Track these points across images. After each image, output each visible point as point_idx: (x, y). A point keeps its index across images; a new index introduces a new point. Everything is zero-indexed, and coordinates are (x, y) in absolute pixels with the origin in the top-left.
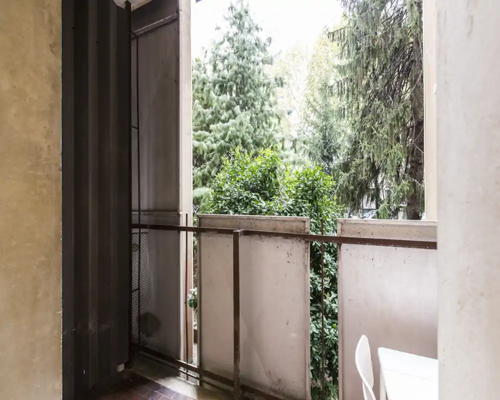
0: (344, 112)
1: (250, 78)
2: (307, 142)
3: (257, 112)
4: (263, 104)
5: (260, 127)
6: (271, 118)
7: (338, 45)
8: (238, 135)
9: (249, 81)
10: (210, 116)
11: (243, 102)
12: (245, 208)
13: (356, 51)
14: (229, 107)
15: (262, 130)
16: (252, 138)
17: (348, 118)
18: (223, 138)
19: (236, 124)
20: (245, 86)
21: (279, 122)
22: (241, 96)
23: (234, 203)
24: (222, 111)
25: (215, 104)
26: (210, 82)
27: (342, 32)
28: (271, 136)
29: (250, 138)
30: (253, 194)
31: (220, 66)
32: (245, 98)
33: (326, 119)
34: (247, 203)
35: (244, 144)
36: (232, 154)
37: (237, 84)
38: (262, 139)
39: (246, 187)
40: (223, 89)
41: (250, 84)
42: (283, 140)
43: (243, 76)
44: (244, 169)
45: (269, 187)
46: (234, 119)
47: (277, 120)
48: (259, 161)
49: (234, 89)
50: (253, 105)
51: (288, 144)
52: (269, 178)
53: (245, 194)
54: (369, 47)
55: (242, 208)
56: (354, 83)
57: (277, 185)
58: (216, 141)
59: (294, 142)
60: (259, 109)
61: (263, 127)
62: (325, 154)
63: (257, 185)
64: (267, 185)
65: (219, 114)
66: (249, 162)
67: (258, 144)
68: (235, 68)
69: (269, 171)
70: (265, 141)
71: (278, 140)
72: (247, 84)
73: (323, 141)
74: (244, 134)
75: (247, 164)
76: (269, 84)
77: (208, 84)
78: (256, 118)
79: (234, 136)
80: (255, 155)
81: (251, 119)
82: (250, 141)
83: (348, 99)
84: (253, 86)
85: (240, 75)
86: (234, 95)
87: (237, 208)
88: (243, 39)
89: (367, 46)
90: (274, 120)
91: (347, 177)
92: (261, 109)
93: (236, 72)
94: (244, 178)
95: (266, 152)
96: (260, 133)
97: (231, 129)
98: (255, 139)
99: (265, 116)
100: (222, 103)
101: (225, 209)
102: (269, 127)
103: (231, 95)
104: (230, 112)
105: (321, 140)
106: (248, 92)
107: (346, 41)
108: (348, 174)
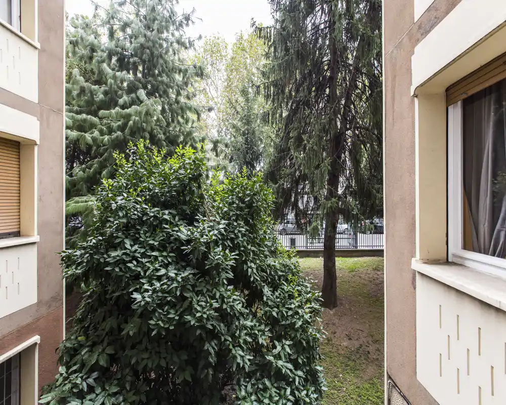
0: (268, 117)
1: (161, 56)
2: (228, 146)
3: (171, 102)
4: (178, 94)
5: (175, 122)
6: (188, 112)
7: (265, 44)
8: (145, 127)
9: (161, 61)
10: (101, 96)
11: (153, 86)
12: (152, 233)
13: (285, 52)
14: (132, 89)
15: (177, 126)
16: (164, 134)
17: (272, 123)
18: (122, 128)
19: (140, 113)
20: (155, 67)
21: (199, 119)
22: (150, 79)
23: (134, 226)
24: (120, 92)
25: (110, 81)
26: (103, 51)
27: (268, 31)
28: (189, 134)
29: (162, 132)
30: (167, 212)
31: (120, 35)
32: (154, 82)
33: (248, 123)
34: (156, 226)
35: (154, 140)
36: (132, 151)
37: (144, 62)
38: (178, 136)
39: (154, 201)
40: (123, 64)
41: (162, 66)
42: (203, 140)
43: (152, 53)
44: (151, 173)
45: (189, 200)
46: (138, 105)
47: (196, 116)
48: (174, 163)
49: (140, 68)
50: (165, 92)
51: (209, 146)
52: (190, 188)
53: (152, 211)
54: (298, 51)
55: (148, 235)
56: (279, 89)
57: (201, 197)
58: (110, 131)
59: (216, 143)
60: (174, 100)
61: (179, 122)
62: (247, 160)
63: (172, 196)
64: (188, 199)
65: (116, 95)
66: (159, 162)
67: (172, 141)
68: (142, 40)
69: (190, 179)
70: (182, 138)
71: (197, 139)
72: (158, 64)
73: (246, 146)
74: (154, 127)
75: (156, 165)
76: (186, 70)
77: (100, 53)
78: (170, 110)
79: (138, 128)
80: (168, 155)
81: (163, 111)
82: (162, 136)
83: (274, 105)
84: (167, 70)
85: (148, 51)
86: (140, 75)
87: (139, 233)
88: (152, 5)
89: (296, 49)
90: (192, 116)
91: (277, 189)
92: (176, 99)
93: (142, 45)
94: (151, 186)
95: (185, 152)
96: (174, 129)
97: (133, 117)
98: (168, 134)
99: (182, 109)
100: (122, 82)
101: (117, 237)
102: (186, 123)
103: (135, 74)
104: (133, 95)
105: (243, 145)
106: (160, 75)
107: (272, 41)
108: (277, 186)
